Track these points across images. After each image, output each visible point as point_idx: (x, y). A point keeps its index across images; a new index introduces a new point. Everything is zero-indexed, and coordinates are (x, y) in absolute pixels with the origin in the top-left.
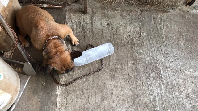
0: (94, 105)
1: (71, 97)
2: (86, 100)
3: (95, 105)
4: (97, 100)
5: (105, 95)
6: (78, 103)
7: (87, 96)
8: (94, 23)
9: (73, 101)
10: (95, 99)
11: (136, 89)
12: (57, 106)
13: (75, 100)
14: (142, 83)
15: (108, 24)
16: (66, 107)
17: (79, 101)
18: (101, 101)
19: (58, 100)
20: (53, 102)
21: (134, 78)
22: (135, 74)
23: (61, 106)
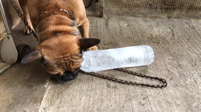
0: (111, 106)
1: (71, 93)
2: (97, 97)
3: (114, 106)
4: (118, 100)
5: (133, 93)
6: (82, 101)
7: (98, 92)
8: (109, 24)
9: (73, 99)
10: (114, 97)
11: (187, 88)
12: (42, 105)
13: (77, 97)
14: (195, 81)
15: (128, 25)
16: (58, 107)
17: (83, 98)
18: (126, 101)
19: (45, 96)
20: (36, 99)
21: (178, 75)
22: (179, 70)
23: (50, 106)
